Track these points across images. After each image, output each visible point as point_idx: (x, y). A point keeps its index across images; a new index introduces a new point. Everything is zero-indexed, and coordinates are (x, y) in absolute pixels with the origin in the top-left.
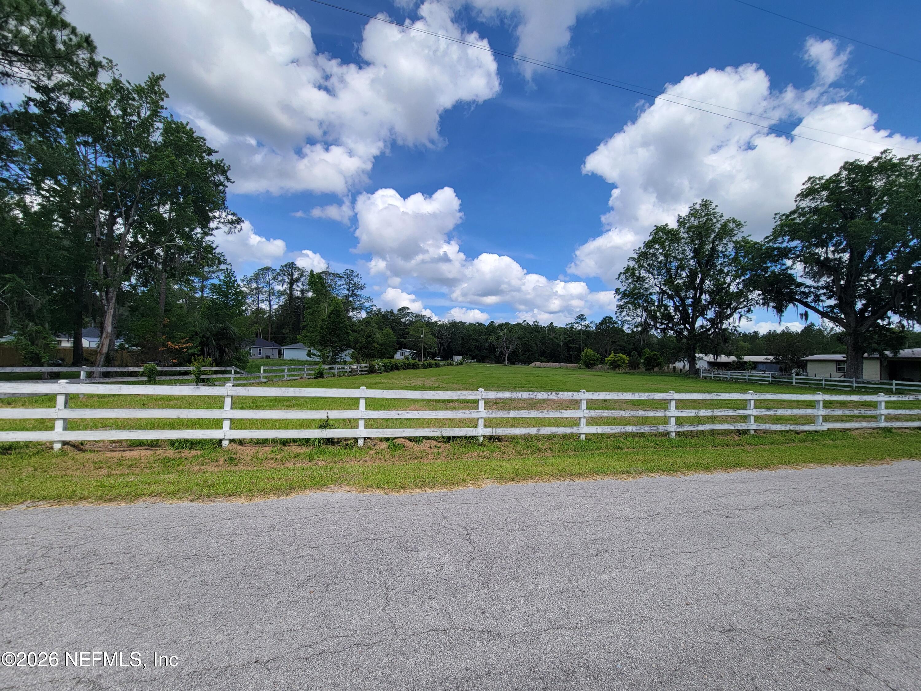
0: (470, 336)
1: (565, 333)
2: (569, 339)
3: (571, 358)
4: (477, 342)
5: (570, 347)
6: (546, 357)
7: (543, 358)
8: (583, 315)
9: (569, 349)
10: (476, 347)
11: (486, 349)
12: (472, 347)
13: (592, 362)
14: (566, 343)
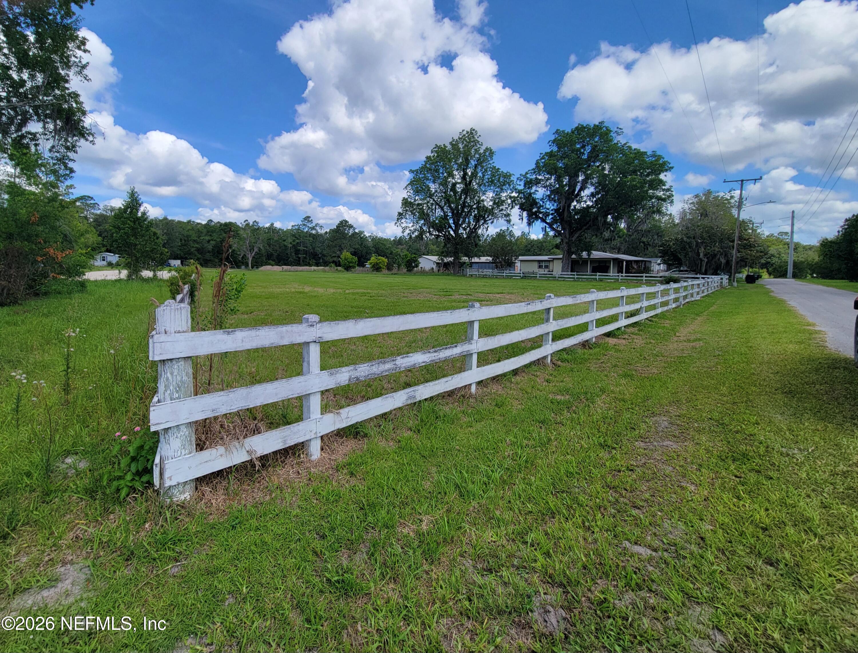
0: (188, 236)
1: (294, 236)
2: (297, 241)
3: (299, 261)
4: (198, 243)
5: (299, 250)
6: (273, 260)
7: (271, 262)
8: (309, 217)
9: (297, 252)
10: (198, 250)
11: (209, 252)
12: (193, 250)
13: (351, 265)
14: (294, 245)
